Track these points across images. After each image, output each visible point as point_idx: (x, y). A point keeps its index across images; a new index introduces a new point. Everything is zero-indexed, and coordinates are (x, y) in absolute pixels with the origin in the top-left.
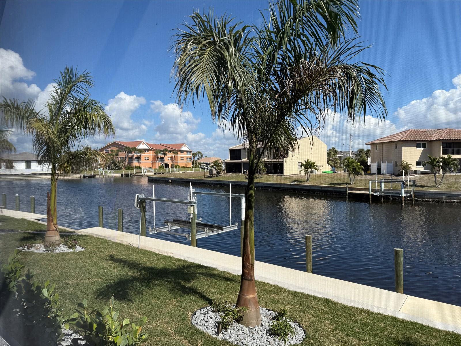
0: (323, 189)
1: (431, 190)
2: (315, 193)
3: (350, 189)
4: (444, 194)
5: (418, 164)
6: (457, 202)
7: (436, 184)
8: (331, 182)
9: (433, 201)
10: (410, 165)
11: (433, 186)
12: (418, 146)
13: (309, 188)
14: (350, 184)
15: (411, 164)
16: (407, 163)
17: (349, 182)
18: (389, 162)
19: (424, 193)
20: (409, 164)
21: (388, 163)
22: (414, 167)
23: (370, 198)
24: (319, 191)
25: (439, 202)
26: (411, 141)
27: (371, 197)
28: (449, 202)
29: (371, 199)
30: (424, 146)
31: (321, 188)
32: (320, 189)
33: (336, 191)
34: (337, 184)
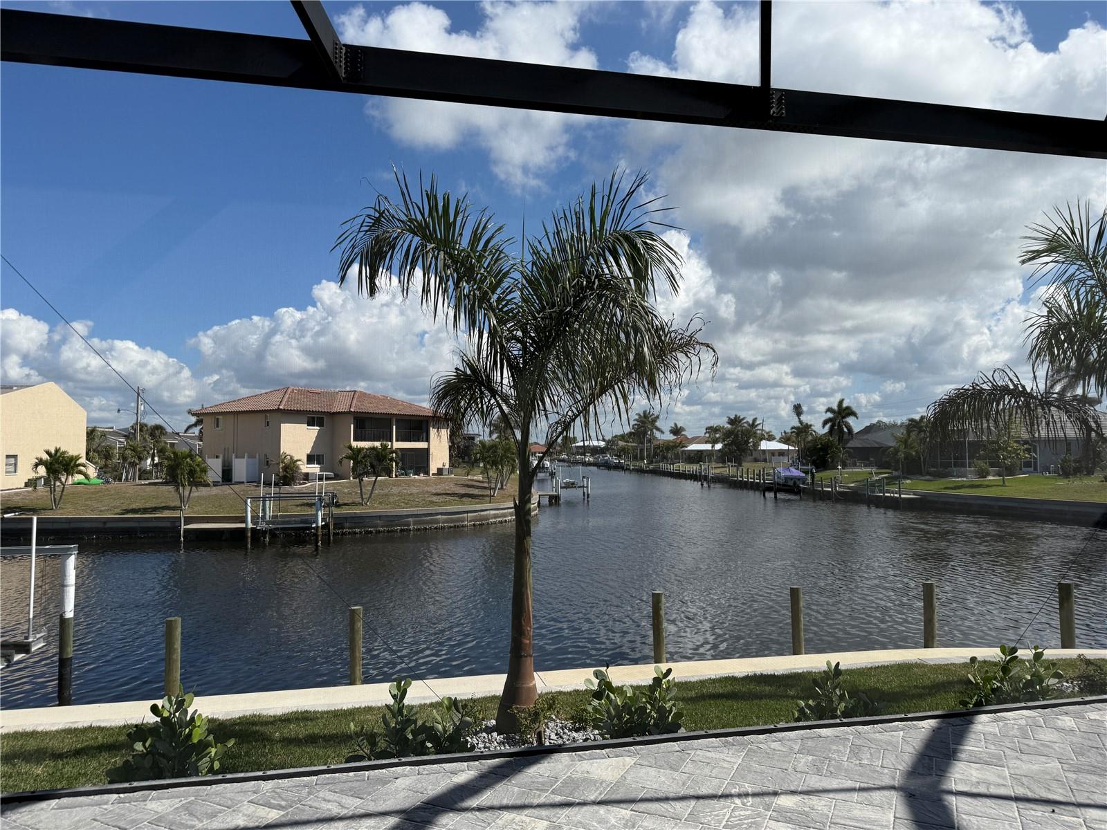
0: (109, 525)
1: (357, 511)
2: (84, 539)
3: (189, 520)
4: (380, 517)
5: (310, 459)
6: (401, 530)
7: (363, 500)
8: (125, 507)
9: (361, 533)
10: (299, 463)
11: (354, 504)
12: (311, 423)
13: (65, 526)
14: (180, 508)
15: (300, 460)
16: (291, 457)
17: (177, 503)
18: (251, 456)
19: (346, 518)
20: (297, 461)
21: (249, 457)
22: (305, 468)
23: (247, 537)
24: (97, 531)
25: (371, 532)
26: (298, 412)
27: (249, 535)
28: (388, 531)
29: (249, 540)
30: (320, 424)
31: (105, 523)
32: (101, 525)
33: (148, 528)
34: (145, 510)
